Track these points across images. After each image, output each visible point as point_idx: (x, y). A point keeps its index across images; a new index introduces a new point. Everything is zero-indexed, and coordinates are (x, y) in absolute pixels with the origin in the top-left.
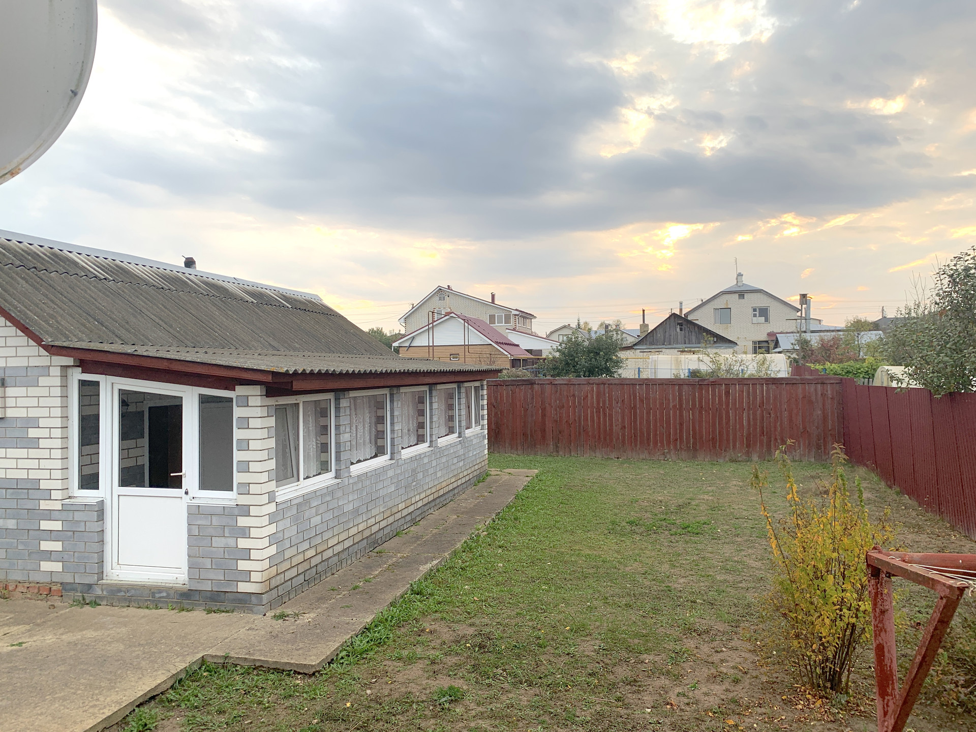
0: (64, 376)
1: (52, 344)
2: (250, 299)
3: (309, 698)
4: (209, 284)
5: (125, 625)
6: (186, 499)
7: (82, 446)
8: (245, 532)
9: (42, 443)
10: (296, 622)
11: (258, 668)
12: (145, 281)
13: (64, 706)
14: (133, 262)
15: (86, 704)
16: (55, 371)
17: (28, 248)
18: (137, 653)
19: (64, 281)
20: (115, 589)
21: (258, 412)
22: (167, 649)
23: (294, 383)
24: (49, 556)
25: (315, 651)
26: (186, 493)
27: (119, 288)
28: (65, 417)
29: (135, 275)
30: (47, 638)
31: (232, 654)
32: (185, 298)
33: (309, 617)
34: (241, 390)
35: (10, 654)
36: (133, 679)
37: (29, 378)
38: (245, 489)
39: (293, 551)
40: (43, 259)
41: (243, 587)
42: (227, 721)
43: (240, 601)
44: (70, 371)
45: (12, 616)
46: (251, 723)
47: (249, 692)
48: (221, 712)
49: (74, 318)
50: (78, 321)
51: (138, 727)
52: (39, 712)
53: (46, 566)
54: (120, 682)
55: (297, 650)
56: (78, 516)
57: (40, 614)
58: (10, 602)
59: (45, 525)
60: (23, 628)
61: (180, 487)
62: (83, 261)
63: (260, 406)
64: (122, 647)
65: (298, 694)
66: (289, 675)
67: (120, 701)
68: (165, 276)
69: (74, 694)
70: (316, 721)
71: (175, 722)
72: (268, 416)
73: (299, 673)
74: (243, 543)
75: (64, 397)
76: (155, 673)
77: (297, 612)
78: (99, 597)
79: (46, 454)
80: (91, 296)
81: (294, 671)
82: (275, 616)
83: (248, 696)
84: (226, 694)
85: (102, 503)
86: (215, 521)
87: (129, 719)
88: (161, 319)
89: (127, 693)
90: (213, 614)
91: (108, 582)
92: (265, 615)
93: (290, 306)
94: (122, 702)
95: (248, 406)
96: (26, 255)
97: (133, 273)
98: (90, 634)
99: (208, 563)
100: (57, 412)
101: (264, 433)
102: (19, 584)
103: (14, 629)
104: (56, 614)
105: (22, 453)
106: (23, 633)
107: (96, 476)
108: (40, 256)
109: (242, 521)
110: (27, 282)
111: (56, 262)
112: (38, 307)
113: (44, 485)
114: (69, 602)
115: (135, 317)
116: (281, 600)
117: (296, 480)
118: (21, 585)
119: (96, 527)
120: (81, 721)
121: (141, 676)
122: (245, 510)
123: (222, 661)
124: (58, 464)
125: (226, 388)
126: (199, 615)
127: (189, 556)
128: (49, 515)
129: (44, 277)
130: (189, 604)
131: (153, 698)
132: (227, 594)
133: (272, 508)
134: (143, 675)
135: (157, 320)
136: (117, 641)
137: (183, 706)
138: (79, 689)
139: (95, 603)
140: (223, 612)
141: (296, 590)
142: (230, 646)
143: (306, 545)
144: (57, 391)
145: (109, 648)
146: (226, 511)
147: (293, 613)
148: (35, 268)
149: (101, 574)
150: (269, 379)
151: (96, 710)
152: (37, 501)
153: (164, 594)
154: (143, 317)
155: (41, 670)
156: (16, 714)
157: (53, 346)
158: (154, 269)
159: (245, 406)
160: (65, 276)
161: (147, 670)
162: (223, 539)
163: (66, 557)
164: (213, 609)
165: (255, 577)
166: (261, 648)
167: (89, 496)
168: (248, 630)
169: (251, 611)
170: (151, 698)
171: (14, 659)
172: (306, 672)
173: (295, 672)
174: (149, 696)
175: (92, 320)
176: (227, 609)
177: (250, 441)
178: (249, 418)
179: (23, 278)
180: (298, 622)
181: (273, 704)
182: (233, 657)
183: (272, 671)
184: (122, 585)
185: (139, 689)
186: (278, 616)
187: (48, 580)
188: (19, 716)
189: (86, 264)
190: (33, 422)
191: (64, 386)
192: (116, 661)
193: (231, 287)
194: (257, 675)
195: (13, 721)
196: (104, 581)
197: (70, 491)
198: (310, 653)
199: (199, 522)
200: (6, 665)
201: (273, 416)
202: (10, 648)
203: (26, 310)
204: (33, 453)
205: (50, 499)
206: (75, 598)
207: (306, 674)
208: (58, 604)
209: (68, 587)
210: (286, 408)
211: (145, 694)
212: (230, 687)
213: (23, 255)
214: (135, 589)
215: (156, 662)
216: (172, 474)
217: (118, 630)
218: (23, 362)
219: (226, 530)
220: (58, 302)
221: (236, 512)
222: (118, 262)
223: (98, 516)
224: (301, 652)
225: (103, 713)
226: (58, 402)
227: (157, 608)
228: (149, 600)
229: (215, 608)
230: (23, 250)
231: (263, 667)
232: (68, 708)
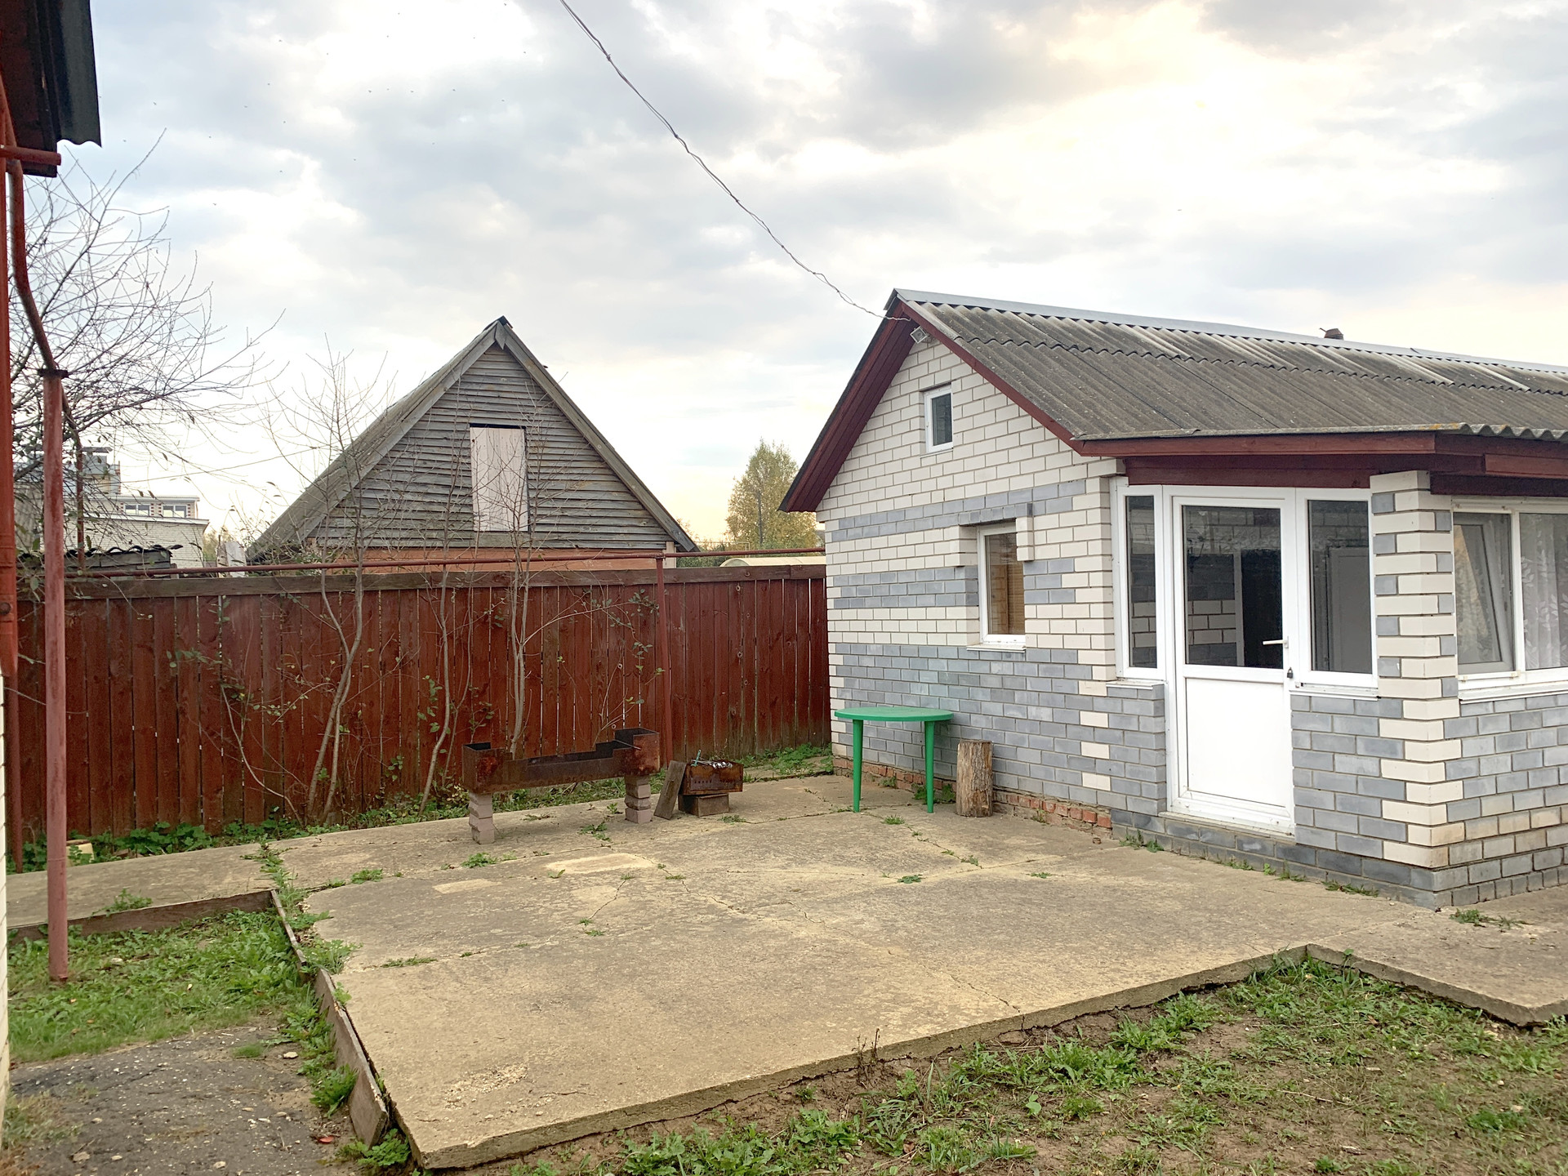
0: (1105, 493)
1: (1084, 438)
2: (1440, 378)
3: (1511, 1068)
4: (1360, 359)
5: (1191, 880)
6: (1290, 685)
7: (1133, 602)
8: (1394, 749)
9: (1081, 596)
10: (1503, 934)
11: (1408, 988)
12: (1243, 357)
13: (1076, 960)
14: (1227, 334)
15: (1106, 965)
16: (1094, 485)
17: (1071, 325)
18: (1199, 919)
19: (1115, 362)
20: (1184, 827)
21: (1415, 521)
22: (1248, 924)
23: (1489, 460)
24: (1092, 764)
25: (1534, 987)
26: (1290, 675)
27: (1200, 369)
28: (1108, 555)
29: (1230, 351)
30: (1081, 876)
31: (1359, 954)
32: (1312, 379)
33: (1530, 931)
34: (1380, 483)
35: (1028, 884)
36: (1183, 951)
37: (1061, 498)
38: (1394, 668)
39: (1499, 805)
40: (1090, 336)
41: (1394, 852)
42: (1333, 1056)
43: (1393, 879)
44: (1114, 483)
45: (1043, 842)
46: (1381, 1073)
47: (1386, 1025)
48: (1324, 1040)
49: (1122, 407)
50: (1127, 410)
51: (1179, 1020)
52: (1041, 958)
53: (1091, 781)
54: (1162, 950)
55: (1496, 977)
56: (1130, 707)
57: (1080, 847)
58: (1047, 827)
59: (1088, 718)
60: (1052, 858)
61: (1281, 667)
62: (1148, 336)
63: (1418, 510)
64: (1178, 907)
65: (1488, 1054)
66: (1473, 1018)
67: (1156, 974)
68: (1281, 351)
69: (1095, 948)
70: (1519, 1108)
71: (1241, 1031)
72: (1436, 531)
73: (1495, 1019)
74: (1391, 769)
75: (1106, 524)
76: (1218, 951)
77: (1508, 918)
78: (1160, 837)
79: (1083, 611)
80: (1153, 379)
81: (1484, 1011)
82: (1457, 915)
83: (1383, 1031)
84: (1339, 1016)
85: (1161, 688)
86: (1340, 725)
87: (1168, 1006)
88: (1263, 408)
89: (1169, 967)
90: (1339, 892)
91: (1173, 815)
92: (1439, 910)
93: (1526, 388)
94: (1159, 976)
95: (1394, 511)
96: (1066, 333)
97: (1226, 348)
98: (1138, 882)
99: (1328, 801)
100: (1097, 547)
101: (1430, 563)
102: (1058, 804)
103: (1041, 858)
104: (1100, 851)
105: (1054, 610)
106: (1051, 864)
107: (1154, 650)
108: (1087, 334)
109: (1390, 729)
110: (1062, 364)
111: (1106, 339)
112: (1071, 393)
113: (1084, 657)
114: (1121, 838)
115: (1220, 405)
116: (1474, 890)
117: (1508, 668)
118: (1060, 804)
119: (1152, 725)
120: (1093, 984)
121: (1196, 949)
122: (1394, 708)
123: (1340, 962)
124: (1099, 626)
125: (1355, 485)
126: (1313, 889)
127: (1296, 785)
128: (1090, 704)
129: (1086, 358)
130: (1295, 868)
131: (1212, 987)
132: (1364, 860)
133: (1450, 709)
134: (1199, 948)
135: (1257, 409)
136: (1174, 898)
137: (1260, 1012)
138: (1102, 944)
139: (1155, 846)
140: (1359, 892)
141: (1514, 882)
142: (1357, 942)
143: (1535, 800)
144: (1096, 516)
145: (1160, 904)
146: (1358, 706)
147: (1498, 918)
148: (1075, 346)
149: (1163, 801)
150: (1429, 447)
151: (1117, 976)
152: (1076, 682)
153: (1257, 846)
154: (1233, 405)
155: (1060, 910)
156: (1010, 953)
157: (1085, 441)
158: (1264, 342)
159: (1389, 513)
160: (1118, 357)
161: (1208, 944)
162: (1354, 759)
163: (1114, 769)
164: (1341, 884)
165: (1416, 835)
166: (1419, 957)
167: (1143, 676)
168: (1399, 926)
169: (1412, 899)
170: (1208, 986)
171: (1031, 890)
172: (1511, 1019)
173: (1486, 1014)
174: (1204, 981)
175: (1149, 408)
176: (1366, 888)
177: (1400, 577)
178: (1396, 534)
179: (1059, 361)
180: (1508, 934)
181: (1431, 1057)
182: (1360, 960)
183: (1437, 1002)
184: (1193, 822)
185: (1189, 965)
186: (1463, 917)
187: (1093, 802)
188: (1014, 957)
189: (1153, 339)
190: (1066, 565)
191: (1106, 508)
192: (1165, 922)
193: (1403, 363)
194: (1408, 1002)
195: (1005, 961)
196: (1167, 813)
197: (1118, 668)
198: (1523, 988)
199: (1311, 727)
200: (1019, 895)
201: (1448, 532)
202: (1030, 877)
203: (1054, 398)
204: (1070, 611)
205: (1092, 680)
206: (1130, 833)
207: (1512, 1025)
208: (1105, 839)
209: (1119, 816)
210: (1482, 526)
211: (1198, 975)
212: (1350, 1008)
213: (1062, 334)
214: (1214, 832)
215: (1225, 937)
216: (1265, 643)
217: (1179, 885)
218: (1052, 478)
219: (1358, 741)
220: (1101, 387)
221: (1377, 709)
222: (1203, 335)
223: (1156, 708)
224: (1502, 981)
225: (1127, 983)
226: (1097, 532)
227: (1245, 868)
228: (1234, 853)
229: (1344, 884)
230: (1063, 327)
231: (1421, 991)
232: (1080, 964)
